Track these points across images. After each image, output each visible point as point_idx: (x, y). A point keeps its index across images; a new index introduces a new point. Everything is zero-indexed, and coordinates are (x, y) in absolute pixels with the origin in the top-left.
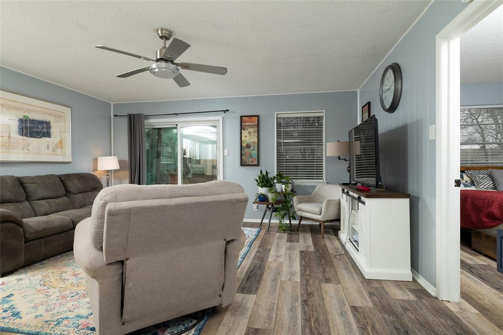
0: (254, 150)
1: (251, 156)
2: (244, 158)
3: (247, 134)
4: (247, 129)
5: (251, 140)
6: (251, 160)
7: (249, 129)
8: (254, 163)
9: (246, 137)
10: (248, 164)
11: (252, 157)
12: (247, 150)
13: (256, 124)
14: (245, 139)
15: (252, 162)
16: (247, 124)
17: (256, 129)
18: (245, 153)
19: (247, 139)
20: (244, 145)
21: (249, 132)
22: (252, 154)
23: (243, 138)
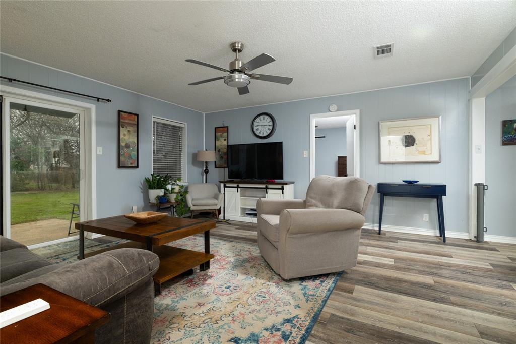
0: (133, 151)
1: (130, 157)
2: (122, 159)
3: (126, 133)
4: (126, 127)
5: (131, 140)
6: (130, 161)
7: (128, 127)
8: (133, 166)
9: (125, 135)
10: (127, 165)
11: (132, 158)
12: (126, 150)
13: (136, 123)
14: (125, 138)
15: (131, 164)
16: (126, 121)
17: (136, 129)
18: (124, 153)
19: (126, 138)
20: (123, 144)
21: (129, 131)
22: (131, 155)
23: (122, 136)
